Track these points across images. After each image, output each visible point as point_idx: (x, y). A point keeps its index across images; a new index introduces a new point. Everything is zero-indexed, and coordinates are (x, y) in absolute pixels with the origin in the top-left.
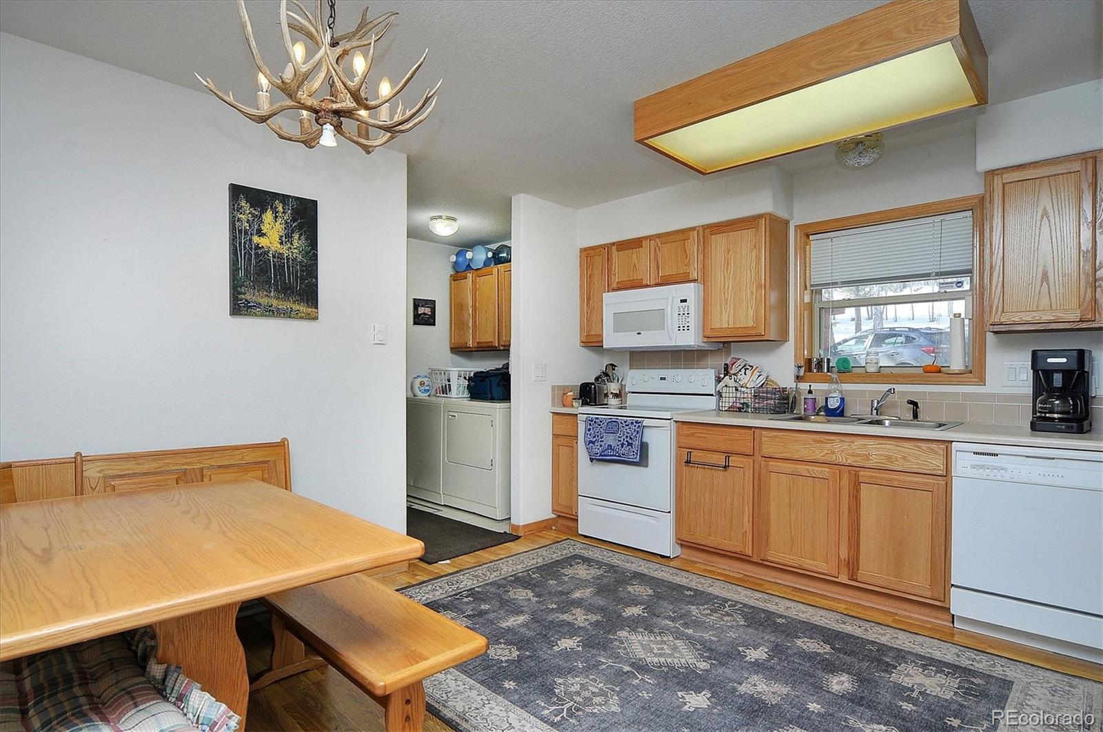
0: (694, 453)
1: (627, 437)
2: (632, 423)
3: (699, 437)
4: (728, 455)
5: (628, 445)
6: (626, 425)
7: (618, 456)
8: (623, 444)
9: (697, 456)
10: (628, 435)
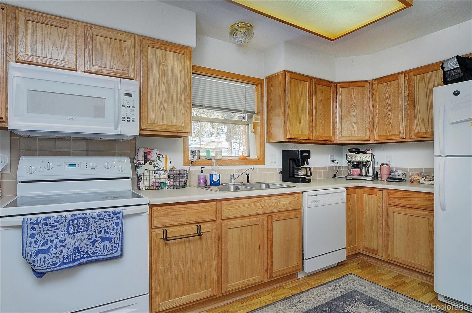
0: (169, 230)
1: (100, 232)
2: (109, 216)
3: (173, 215)
4: (198, 224)
5: (102, 241)
6: (100, 219)
7: (87, 257)
8: (95, 241)
9: (172, 232)
10: (103, 230)
